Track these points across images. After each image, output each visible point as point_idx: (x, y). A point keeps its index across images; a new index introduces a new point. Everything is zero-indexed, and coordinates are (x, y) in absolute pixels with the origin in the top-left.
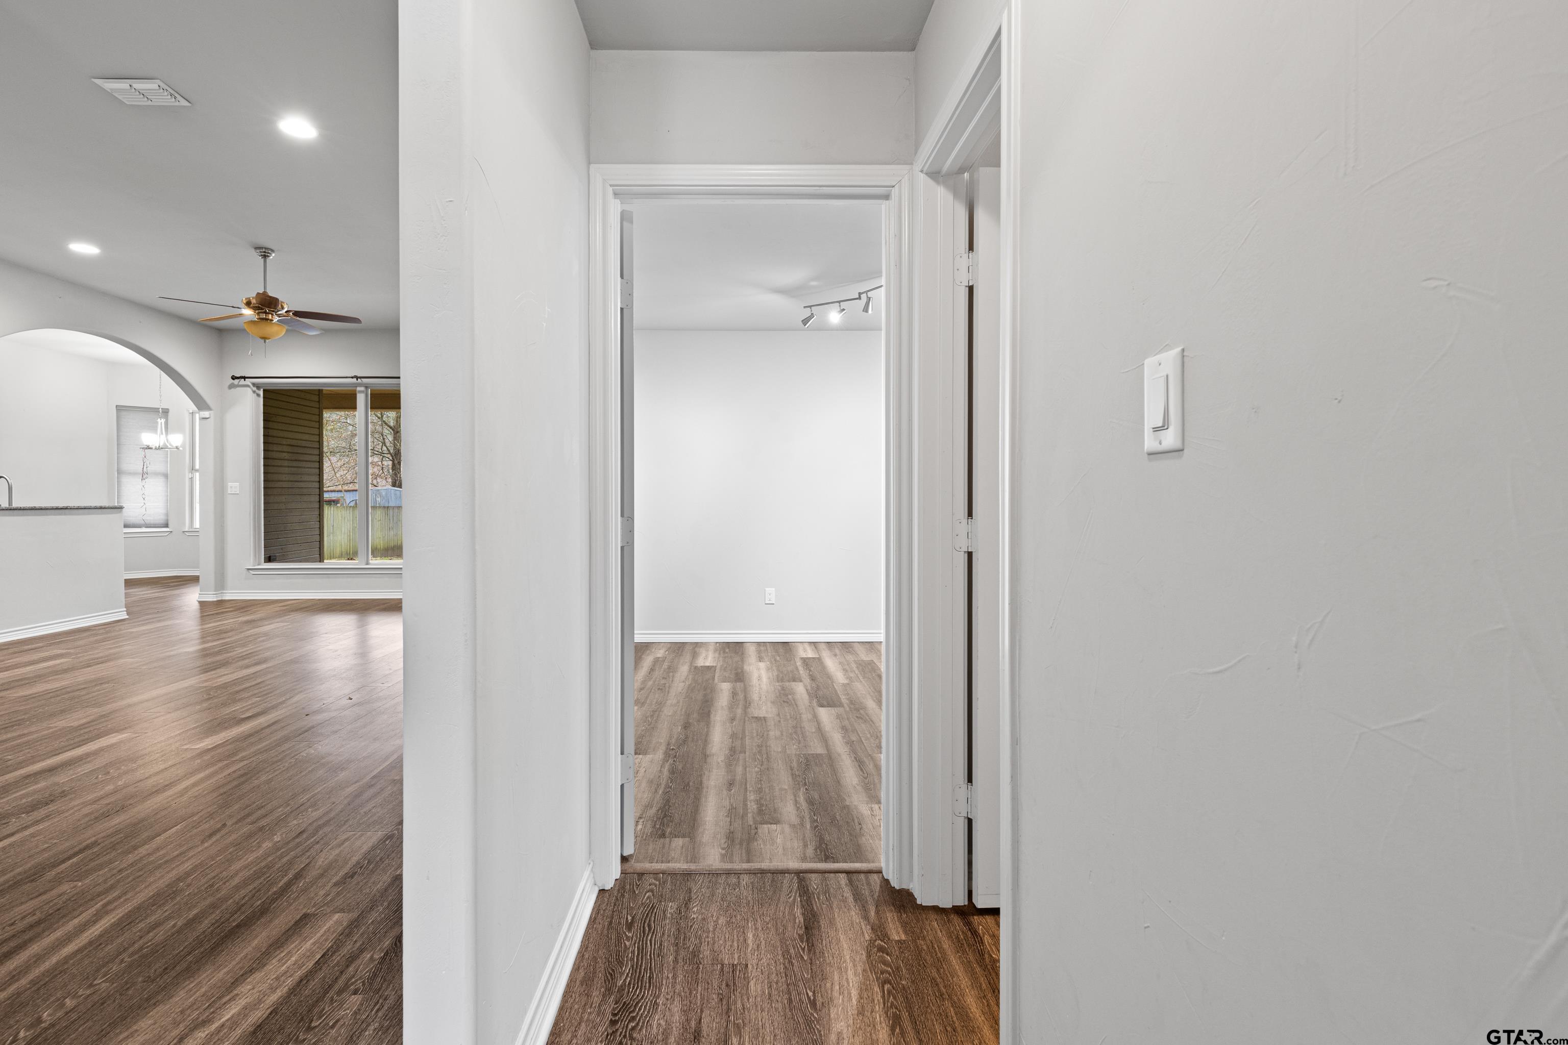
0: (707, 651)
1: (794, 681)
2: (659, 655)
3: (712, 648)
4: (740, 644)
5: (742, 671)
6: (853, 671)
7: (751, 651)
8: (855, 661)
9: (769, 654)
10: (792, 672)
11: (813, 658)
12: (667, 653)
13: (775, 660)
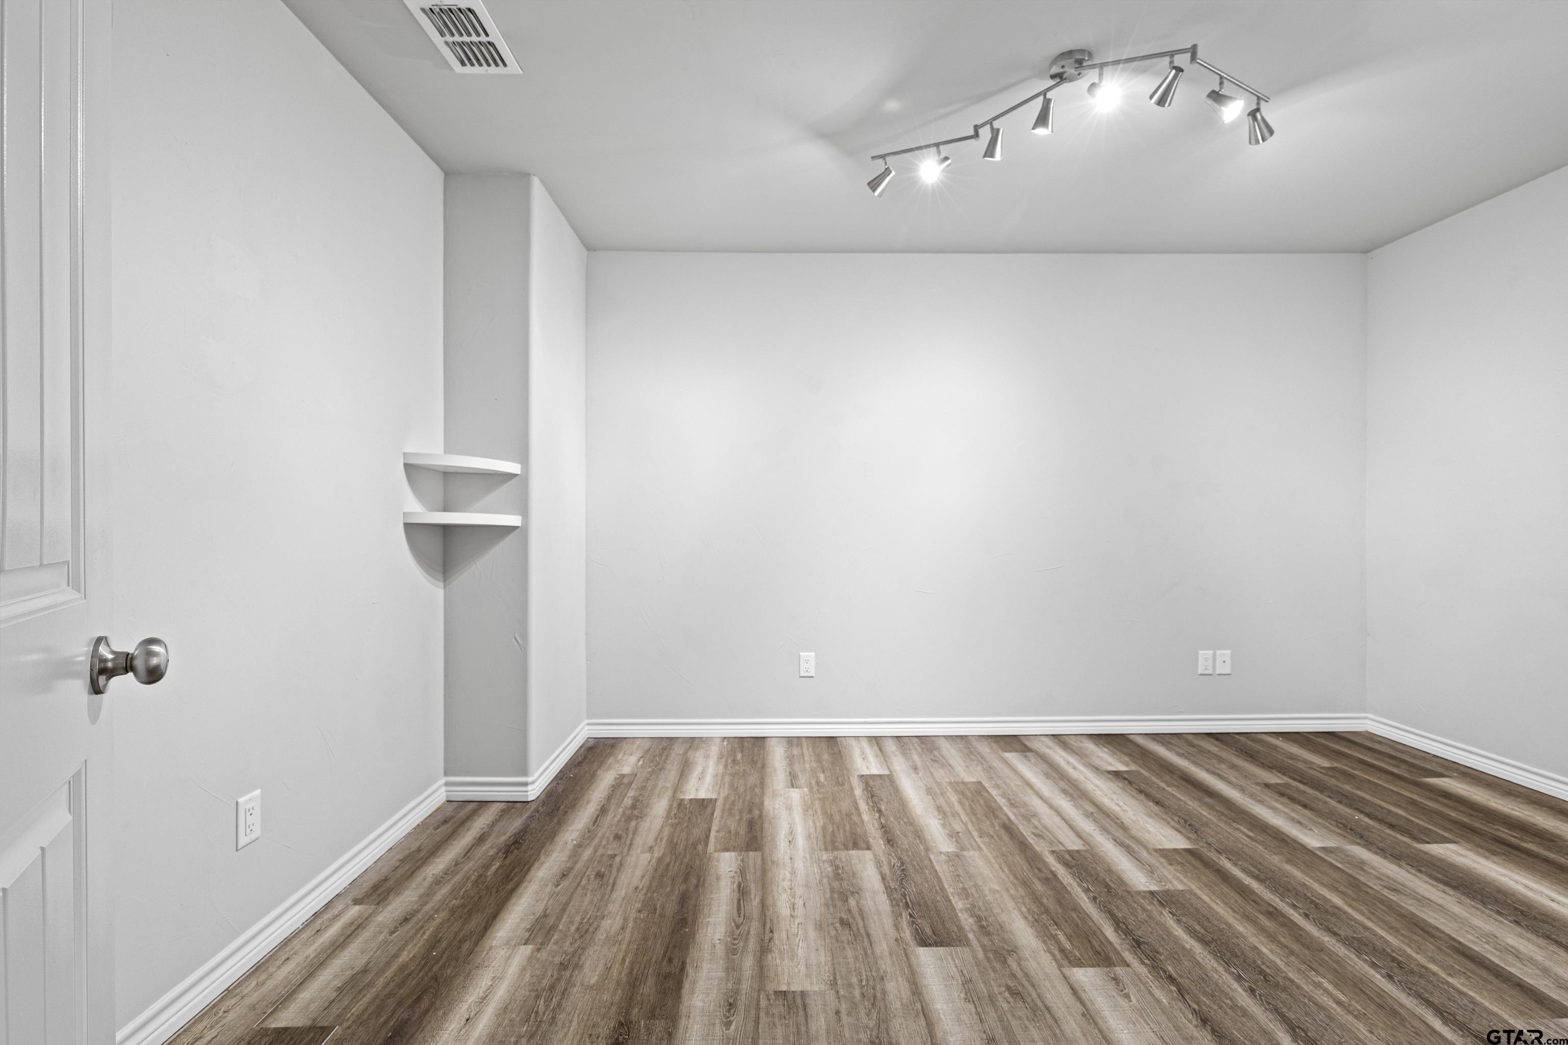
0: (707, 757)
1: (856, 846)
2: (626, 770)
3: (715, 750)
4: (759, 741)
5: (761, 816)
6: (955, 814)
7: (777, 757)
8: (950, 783)
9: (807, 766)
10: (849, 815)
11: (880, 776)
12: (641, 763)
13: (818, 783)
